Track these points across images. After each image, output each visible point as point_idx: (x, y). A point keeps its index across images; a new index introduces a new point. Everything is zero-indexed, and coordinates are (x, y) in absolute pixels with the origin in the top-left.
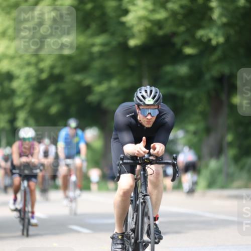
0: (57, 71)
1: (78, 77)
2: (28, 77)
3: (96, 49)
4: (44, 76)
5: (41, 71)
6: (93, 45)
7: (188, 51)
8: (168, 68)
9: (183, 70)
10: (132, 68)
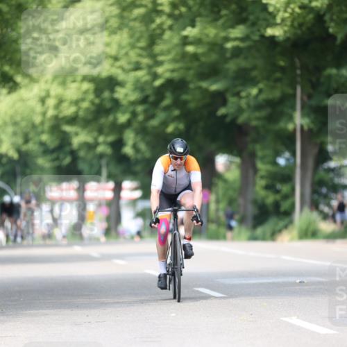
1: (204, 84)
3: (229, 45)
4: (158, 83)
5: (155, 76)
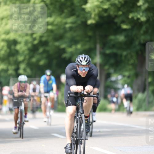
0: (44, 39)
2: (26, 43)
3: (68, 26)
4: (36, 42)
5: (35, 39)
6: (66, 23)
7: (124, 27)
8: (112, 37)
9: (121, 38)
10: (90, 37)
